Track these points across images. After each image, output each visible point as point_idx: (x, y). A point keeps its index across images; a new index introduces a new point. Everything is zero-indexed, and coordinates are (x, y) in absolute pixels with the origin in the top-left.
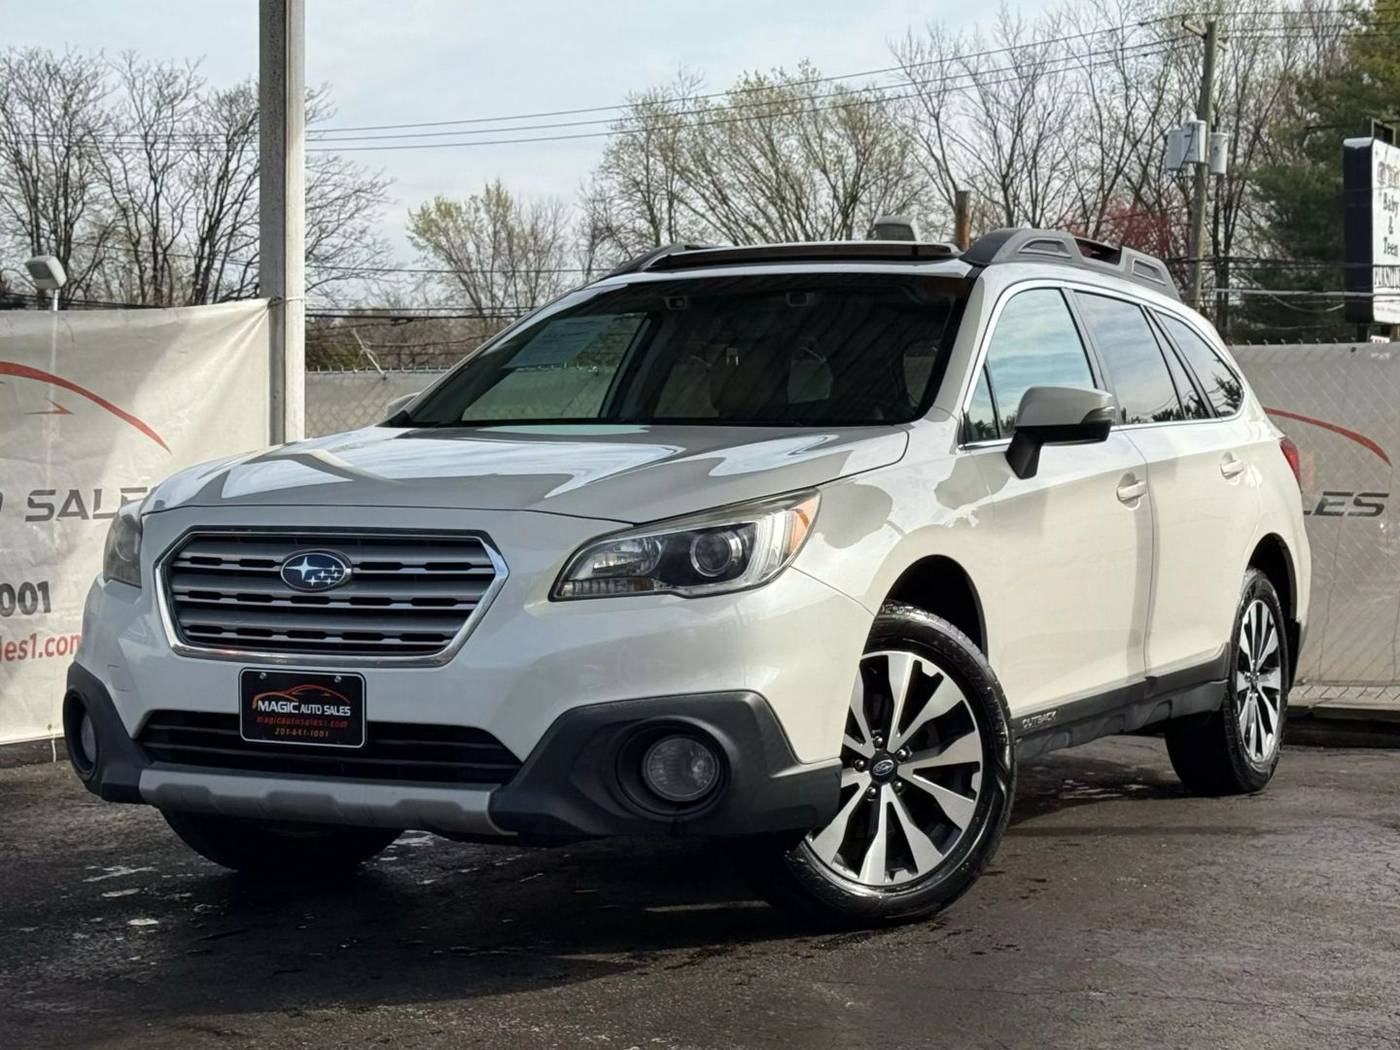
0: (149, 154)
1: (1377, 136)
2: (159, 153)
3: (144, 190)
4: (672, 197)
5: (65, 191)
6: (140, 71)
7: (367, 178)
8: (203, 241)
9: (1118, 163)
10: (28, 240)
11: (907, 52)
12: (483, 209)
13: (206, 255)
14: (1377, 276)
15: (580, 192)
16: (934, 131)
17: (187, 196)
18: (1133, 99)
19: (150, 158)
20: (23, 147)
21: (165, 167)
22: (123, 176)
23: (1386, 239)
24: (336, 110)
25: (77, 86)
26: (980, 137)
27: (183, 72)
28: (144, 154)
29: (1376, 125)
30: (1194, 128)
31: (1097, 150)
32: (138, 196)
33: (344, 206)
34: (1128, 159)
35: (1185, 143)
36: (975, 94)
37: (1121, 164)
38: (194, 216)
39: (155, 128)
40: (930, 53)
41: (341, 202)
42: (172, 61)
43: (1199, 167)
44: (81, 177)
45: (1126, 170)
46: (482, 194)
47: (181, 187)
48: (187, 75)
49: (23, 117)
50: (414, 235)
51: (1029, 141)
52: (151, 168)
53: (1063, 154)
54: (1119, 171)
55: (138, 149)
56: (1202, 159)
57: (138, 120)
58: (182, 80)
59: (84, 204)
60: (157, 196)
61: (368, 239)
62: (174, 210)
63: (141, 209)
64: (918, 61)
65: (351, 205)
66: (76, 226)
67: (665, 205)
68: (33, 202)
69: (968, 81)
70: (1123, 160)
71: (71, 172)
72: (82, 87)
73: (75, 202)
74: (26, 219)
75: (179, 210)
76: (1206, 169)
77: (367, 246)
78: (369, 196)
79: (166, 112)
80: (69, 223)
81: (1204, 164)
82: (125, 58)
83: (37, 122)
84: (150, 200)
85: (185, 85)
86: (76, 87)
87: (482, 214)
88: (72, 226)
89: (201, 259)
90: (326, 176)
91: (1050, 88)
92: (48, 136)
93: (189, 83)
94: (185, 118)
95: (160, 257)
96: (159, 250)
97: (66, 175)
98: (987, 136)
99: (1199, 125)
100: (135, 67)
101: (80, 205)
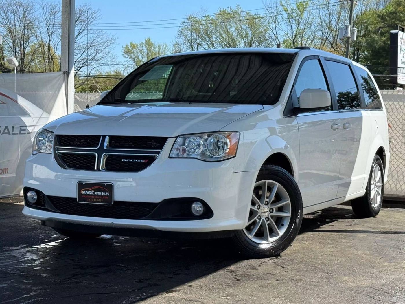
0: (48, 29)
1: (400, 30)
2: (50, 29)
3: (46, 39)
4: (198, 44)
5: (23, 39)
7: (111, 37)
9: (327, 36)
10: (13, 53)
11: (267, 3)
12: (144, 46)
14: (399, 70)
15: (172, 42)
16: (274, 26)
18: (331, 18)
19: (48, 30)
20: (11, 26)
21: (52, 33)
22: (40, 35)
23: (402, 60)
24: (102, 17)
25: (27, 9)
26: (288, 28)
28: (46, 29)
29: (400, 27)
30: (347, 27)
31: (320, 33)
32: (44, 40)
33: (104, 45)
34: (330, 35)
35: (344, 31)
37: (327, 37)
39: (49, 21)
40: (274, 4)
44: (28, 35)
45: (329, 38)
46: (144, 42)
47: (57, 39)
49: (12, 18)
50: (124, 54)
51: (301, 29)
52: (48, 33)
53: (311, 34)
54: (327, 39)
56: (349, 36)
57: (45, 19)
59: (29, 43)
60: (50, 41)
61: (110, 55)
62: (55, 45)
63: (45, 44)
64: (270, 6)
65: (106, 45)
67: (196, 46)
68: (14, 42)
69: (284, 12)
71: (25, 34)
72: (29, 9)
73: (26, 42)
74: (12, 47)
75: (56, 45)
76: (350, 39)
77: (110, 57)
78: (111, 42)
79: (53, 17)
80: (24, 49)
81: (350, 37)
83: (16, 19)
84: (48, 42)
87: (144, 48)
88: (25, 49)
90: (99, 36)
91: (307, 15)
92: (19, 23)
94: (58, 19)
95: (51, 59)
96: (50, 57)
97: (24, 34)
98: (289, 28)
99: (348, 26)
100: (44, 4)
101: (27, 43)
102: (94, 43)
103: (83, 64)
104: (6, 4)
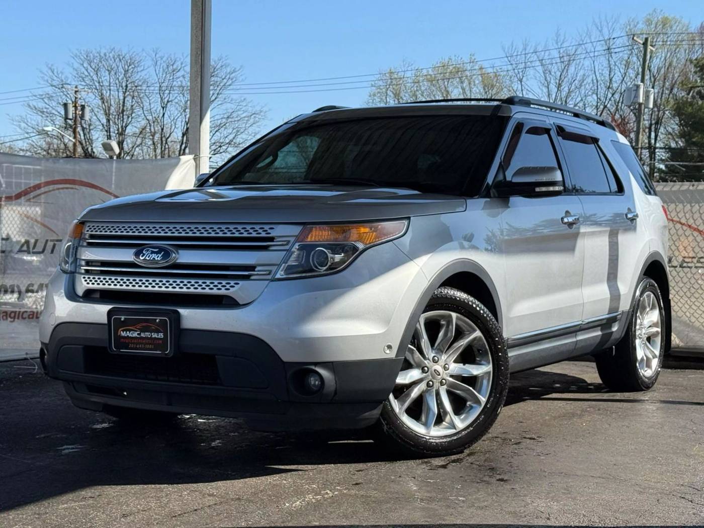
2: (166, 95)
3: (158, 112)
6: (160, 57)
7: (258, 108)
8: (183, 135)
9: (605, 103)
10: (106, 133)
11: (510, 51)
13: (185, 141)
16: (520, 86)
17: (179, 115)
19: (161, 97)
20: (104, 92)
21: (169, 102)
22: (149, 105)
26: (542, 90)
27: (180, 59)
28: (159, 96)
30: (638, 87)
31: (595, 97)
32: (155, 114)
33: (248, 120)
34: (610, 101)
35: (633, 93)
36: (540, 69)
38: (180, 124)
41: (246, 119)
42: (175, 54)
43: (640, 105)
44: (131, 106)
45: (608, 106)
47: (176, 112)
48: (182, 60)
49: (105, 78)
51: (565, 93)
52: (161, 102)
53: (580, 99)
54: (605, 107)
55: (157, 93)
56: (641, 101)
57: (157, 80)
58: (179, 63)
59: (132, 118)
60: (164, 114)
62: (172, 121)
63: (156, 120)
64: (514, 54)
65: (252, 121)
66: (128, 128)
68: (107, 114)
69: (538, 63)
70: (607, 102)
73: (128, 117)
74: (105, 124)
76: (643, 106)
78: (260, 116)
79: (171, 77)
80: (124, 128)
81: (642, 104)
82: (154, 51)
84: (160, 116)
85: (180, 65)
86: (131, 65)
89: (182, 144)
90: (241, 107)
91: (576, 68)
92: (116, 87)
93: (182, 64)
94: (178, 80)
95: (164, 142)
96: (164, 139)
98: (545, 90)
99: (640, 85)
100: (157, 56)
101: (130, 119)
102: (233, 118)
103: (215, 150)
104: (97, 57)
